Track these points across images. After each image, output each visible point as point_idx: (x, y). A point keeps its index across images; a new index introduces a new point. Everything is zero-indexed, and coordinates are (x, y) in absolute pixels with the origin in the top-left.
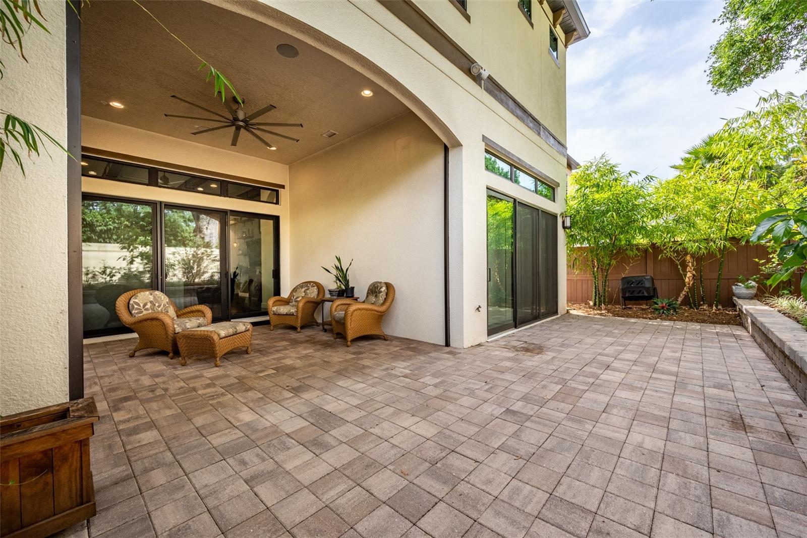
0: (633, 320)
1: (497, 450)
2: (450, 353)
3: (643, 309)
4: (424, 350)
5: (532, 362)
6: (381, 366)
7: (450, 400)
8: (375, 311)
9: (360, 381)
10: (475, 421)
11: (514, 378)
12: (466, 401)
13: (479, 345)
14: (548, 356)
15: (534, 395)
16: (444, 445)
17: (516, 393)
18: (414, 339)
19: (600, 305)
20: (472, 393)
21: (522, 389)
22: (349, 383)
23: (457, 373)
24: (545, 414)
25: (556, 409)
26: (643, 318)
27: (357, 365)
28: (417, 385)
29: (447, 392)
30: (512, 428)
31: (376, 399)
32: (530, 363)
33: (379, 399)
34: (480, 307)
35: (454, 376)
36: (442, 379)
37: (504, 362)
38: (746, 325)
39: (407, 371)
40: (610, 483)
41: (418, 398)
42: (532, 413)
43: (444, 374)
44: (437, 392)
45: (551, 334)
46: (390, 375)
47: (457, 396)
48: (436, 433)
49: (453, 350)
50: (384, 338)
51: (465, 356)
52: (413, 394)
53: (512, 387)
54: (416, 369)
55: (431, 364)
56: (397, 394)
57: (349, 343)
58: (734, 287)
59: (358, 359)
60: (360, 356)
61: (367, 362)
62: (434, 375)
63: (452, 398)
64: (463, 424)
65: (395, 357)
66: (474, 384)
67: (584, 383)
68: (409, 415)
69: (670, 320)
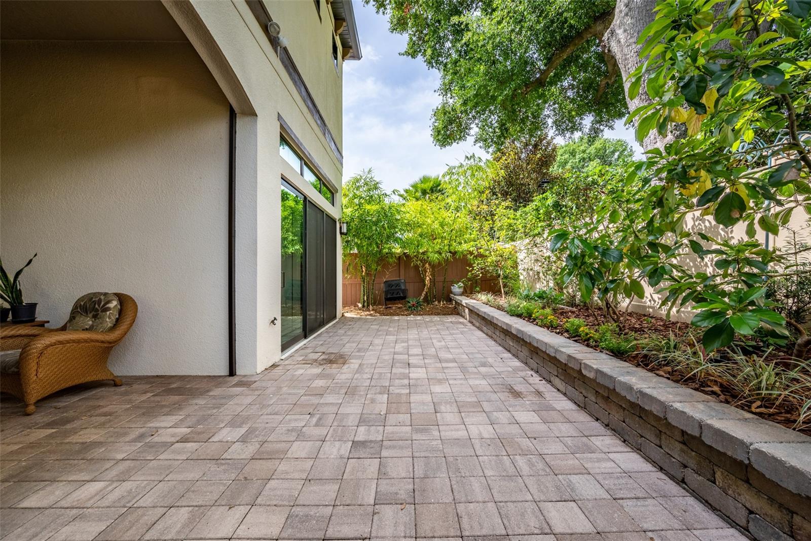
0: (396, 318)
1: (377, 507)
2: (240, 384)
3: (399, 308)
4: (198, 389)
5: (344, 374)
6: (125, 434)
7: (277, 456)
8: (97, 341)
9: (87, 478)
10: (327, 475)
11: (338, 399)
12: (299, 449)
13: (274, 366)
14: (354, 364)
15: (370, 414)
16: (306, 536)
17: (351, 418)
18: (173, 374)
19: (368, 306)
20: (300, 435)
21: (353, 410)
22: (57, 493)
23: (265, 411)
24: (392, 433)
25: (399, 424)
26: (402, 315)
27: (67, 447)
28: (211, 449)
29: (266, 445)
30: (373, 466)
31: (141, 503)
32: (343, 377)
33: (147, 501)
34: (275, 319)
35: (262, 417)
36: (249, 425)
37: (316, 381)
38: (463, 314)
39: (184, 431)
40: (492, 491)
41: (225, 471)
42: (380, 438)
43: (248, 418)
44: (251, 449)
45: (341, 340)
46: (151, 446)
47: (283, 446)
48: (283, 520)
49: (243, 379)
50: (115, 383)
51: (264, 384)
52: (213, 467)
53: (341, 411)
54: (199, 422)
55: (219, 408)
56: (181, 477)
57: (32, 408)
58: (452, 287)
59: (66, 434)
60: (68, 426)
61: (91, 435)
62: (234, 423)
63: (277, 452)
64: (315, 488)
65: (150, 411)
66: (296, 420)
67: (402, 386)
68: (221, 509)
69: (419, 315)
